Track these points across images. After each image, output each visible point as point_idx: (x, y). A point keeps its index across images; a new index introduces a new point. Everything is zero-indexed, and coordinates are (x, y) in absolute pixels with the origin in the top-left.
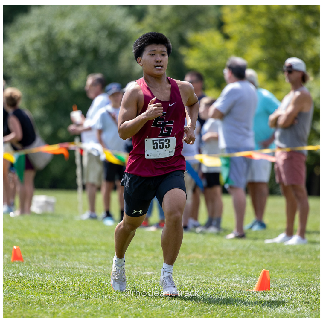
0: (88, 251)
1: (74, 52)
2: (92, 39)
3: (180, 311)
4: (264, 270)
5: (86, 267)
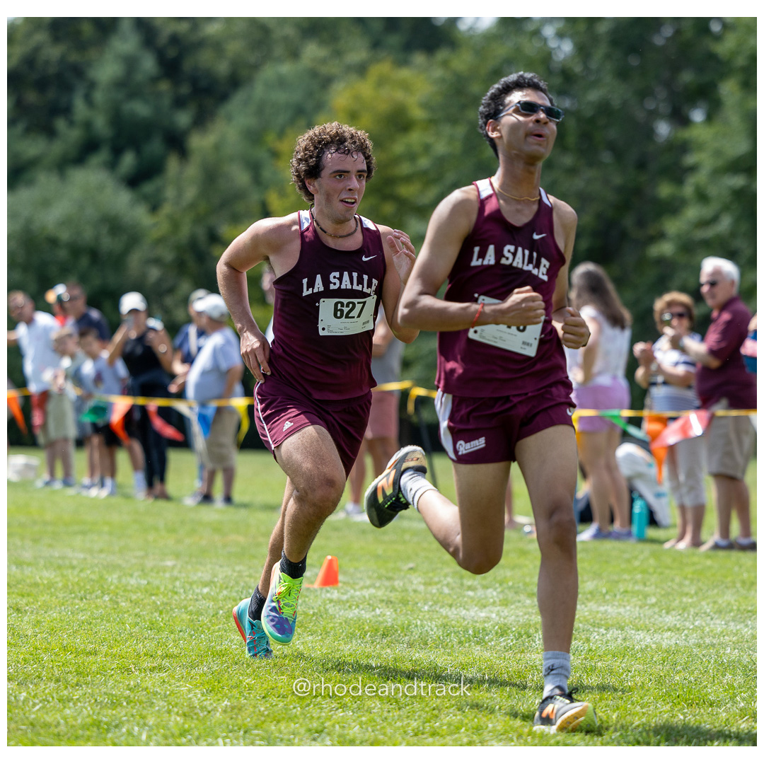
0: (84, 533)
1: (63, 254)
2: (88, 234)
3: (213, 616)
4: (329, 557)
5: (82, 556)
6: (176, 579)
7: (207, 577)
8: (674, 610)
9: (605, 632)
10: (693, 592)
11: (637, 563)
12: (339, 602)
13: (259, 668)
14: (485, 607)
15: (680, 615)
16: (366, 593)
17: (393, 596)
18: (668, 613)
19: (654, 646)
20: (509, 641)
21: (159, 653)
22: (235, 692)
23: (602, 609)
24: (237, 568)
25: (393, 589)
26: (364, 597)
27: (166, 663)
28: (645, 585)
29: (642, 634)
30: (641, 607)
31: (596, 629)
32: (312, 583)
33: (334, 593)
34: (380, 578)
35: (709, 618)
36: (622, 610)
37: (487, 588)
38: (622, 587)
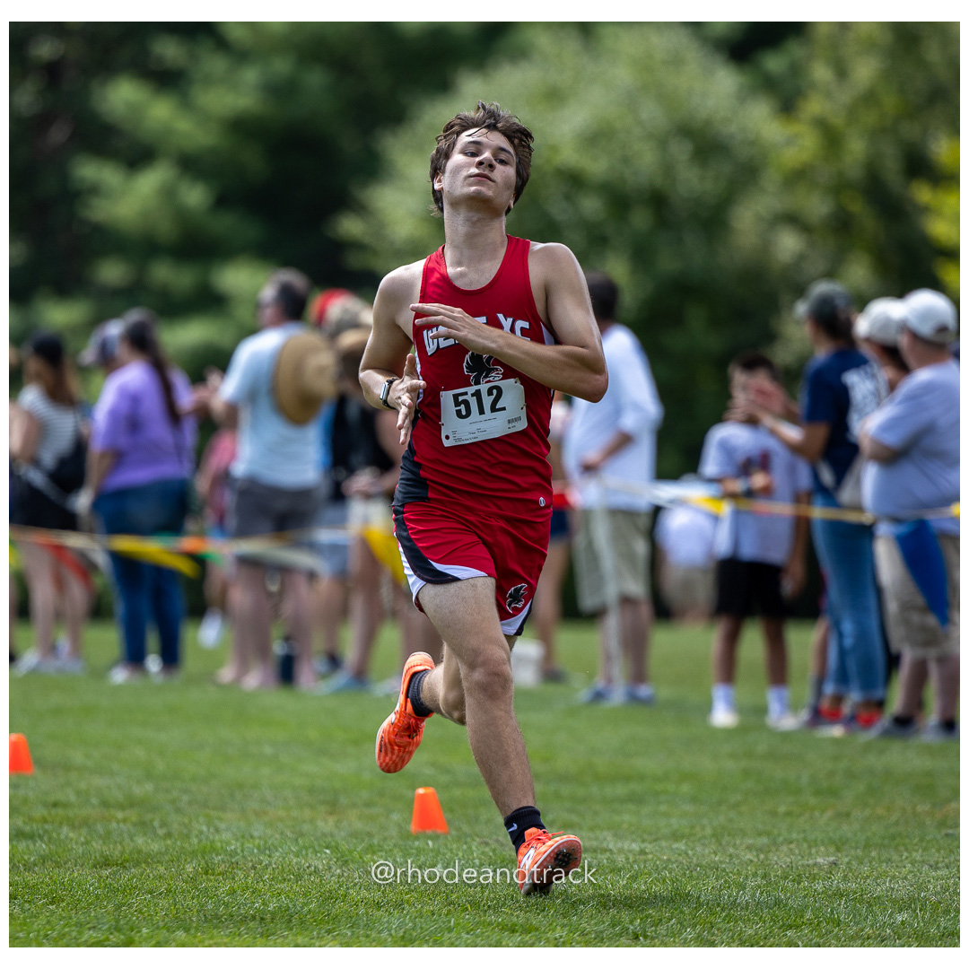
7: (902, 889)
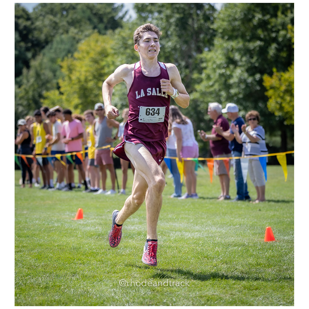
6: (27, 218)
8: (199, 224)
9: (175, 233)
10: (206, 217)
11: (186, 207)
12: (83, 224)
13: (55, 250)
14: (133, 225)
15: (201, 226)
16: (93, 221)
17: (102, 222)
18: (196, 225)
19: (191, 238)
20: (142, 237)
21: (20, 246)
22: (46, 259)
23: (174, 224)
24: (48, 213)
25: (102, 219)
26: (92, 223)
27: (23, 249)
28: (189, 215)
29: (187, 234)
30: (187, 223)
31: (172, 232)
32: (74, 218)
33: (81, 221)
34: (97, 215)
35: (211, 227)
36: (181, 225)
37: (135, 218)
38: (181, 216)
